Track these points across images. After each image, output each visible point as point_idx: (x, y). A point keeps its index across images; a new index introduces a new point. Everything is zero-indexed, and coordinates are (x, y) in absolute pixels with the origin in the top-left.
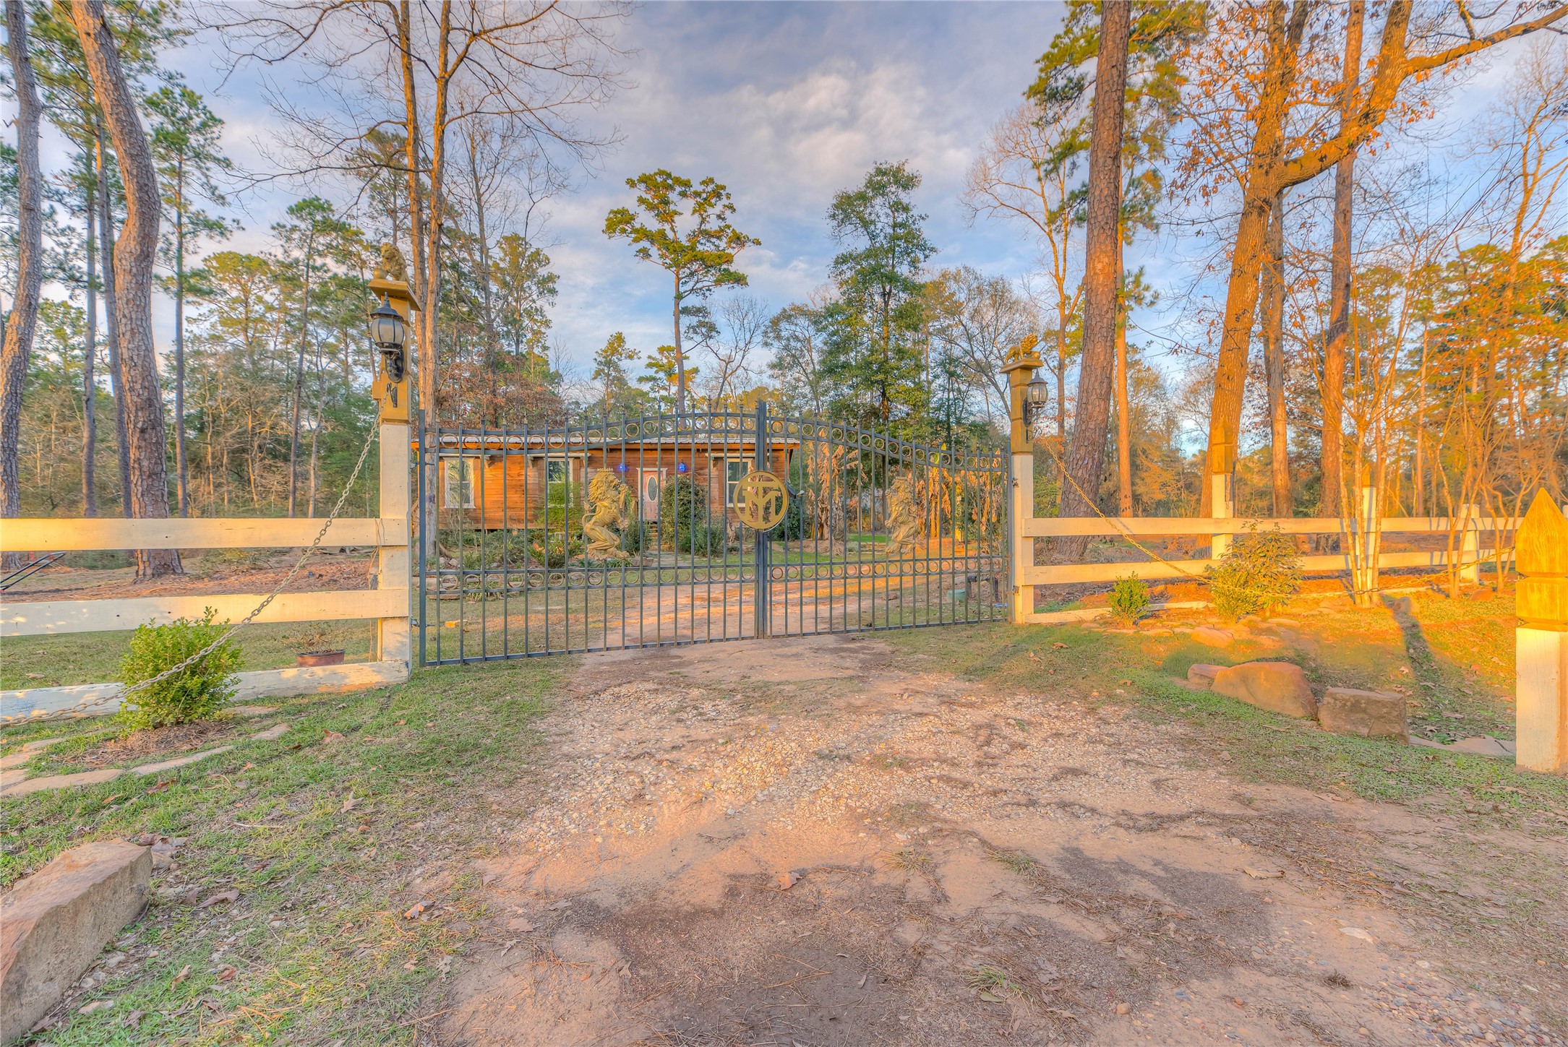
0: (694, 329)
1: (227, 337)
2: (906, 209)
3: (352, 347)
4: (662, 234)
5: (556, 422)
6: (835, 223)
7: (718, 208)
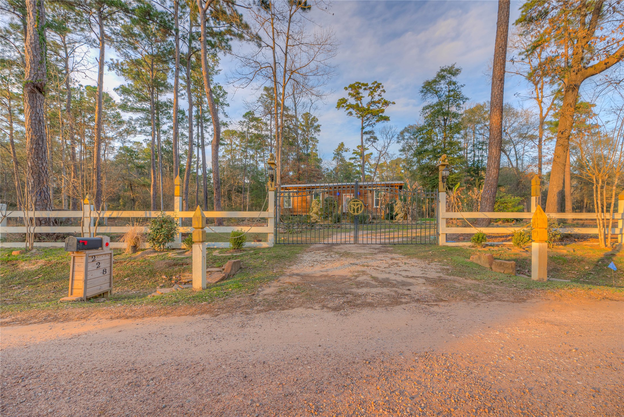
0: (369, 140)
1: (226, 156)
2: (454, 83)
3: (258, 155)
4: (357, 105)
5: (318, 178)
6: (423, 94)
7: (379, 92)
